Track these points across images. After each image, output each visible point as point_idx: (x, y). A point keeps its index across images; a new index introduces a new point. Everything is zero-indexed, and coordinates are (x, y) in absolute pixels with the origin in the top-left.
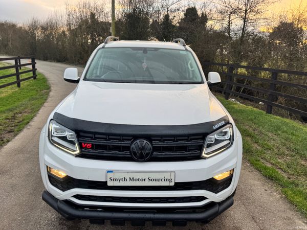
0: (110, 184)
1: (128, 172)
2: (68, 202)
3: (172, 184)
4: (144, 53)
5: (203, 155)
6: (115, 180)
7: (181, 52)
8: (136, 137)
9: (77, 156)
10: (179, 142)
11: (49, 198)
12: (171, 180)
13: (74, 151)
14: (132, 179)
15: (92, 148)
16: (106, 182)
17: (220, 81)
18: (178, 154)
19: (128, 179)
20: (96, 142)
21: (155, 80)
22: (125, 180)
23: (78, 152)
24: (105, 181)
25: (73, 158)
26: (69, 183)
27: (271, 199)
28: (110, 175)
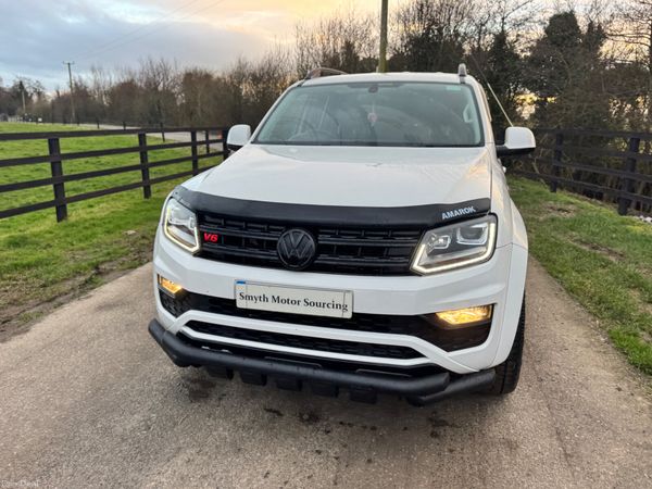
0: (241, 304)
1: (270, 285)
2: (181, 337)
3: (348, 315)
5: (416, 266)
6: (249, 298)
7: (449, 88)
8: (289, 225)
9: (197, 255)
10: (371, 239)
11: (156, 330)
12: (345, 308)
13: (192, 246)
14: (277, 300)
15: (219, 242)
16: (235, 301)
17: (533, 145)
18: (367, 261)
19: (270, 299)
20: (228, 231)
21: (379, 141)
22: (265, 299)
23: (197, 248)
24: (233, 298)
25: (191, 257)
26: (182, 301)
28: (240, 289)
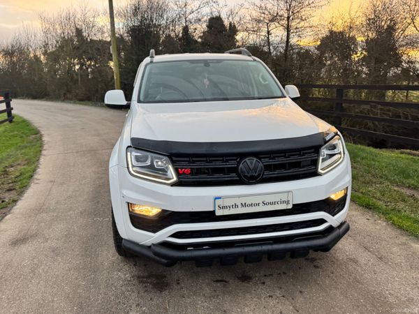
0: (219, 213)
1: (239, 196)
3: (290, 207)
4: (205, 65)
5: (320, 170)
6: (224, 207)
7: (250, 63)
9: (173, 185)
10: (292, 158)
12: (288, 202)
13: (169, 179)
14: (244, 205)
15: (191, 174)
16: (214, 212)
17: (299, 96)
18: (292, 171)
19: (240, 206)
20: (196, 166)
22: (236, 206)
23: (175, 179)
24: (212, 210)
25: (169, 187)
27: (378, 227)
28: (218, 202)
